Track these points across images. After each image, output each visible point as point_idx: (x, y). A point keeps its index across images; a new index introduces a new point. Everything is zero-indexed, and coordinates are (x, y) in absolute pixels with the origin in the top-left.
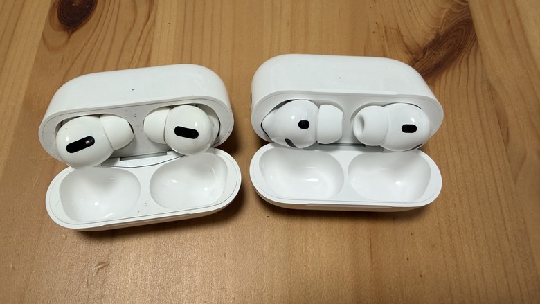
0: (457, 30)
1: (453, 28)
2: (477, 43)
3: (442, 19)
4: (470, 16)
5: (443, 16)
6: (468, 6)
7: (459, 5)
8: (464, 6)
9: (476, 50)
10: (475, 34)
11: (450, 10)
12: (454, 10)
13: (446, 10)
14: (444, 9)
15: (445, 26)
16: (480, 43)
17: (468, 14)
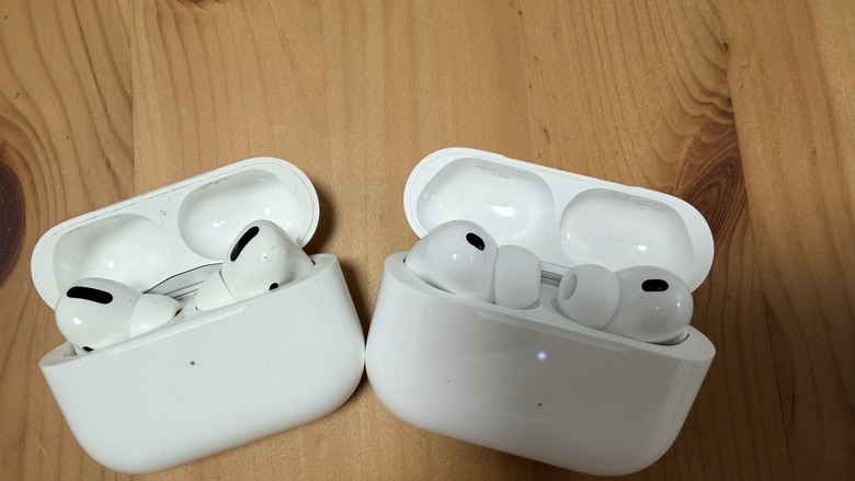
0: (709, 187)
1: (701, 184)
2: (747, 212)
3: (680, 165)
4: (737, 149)
5: (682, 156)
6: (734, 125)
7: (716, 124)
8: (726, 127)
9: (745, 228)
10: (745, 192)
11: (697, 140)
12: (705, 139)
13: (689, 142)
14: (682, 138)
15: (686, 179)
16: (753, 212)
17: (733, 145)
